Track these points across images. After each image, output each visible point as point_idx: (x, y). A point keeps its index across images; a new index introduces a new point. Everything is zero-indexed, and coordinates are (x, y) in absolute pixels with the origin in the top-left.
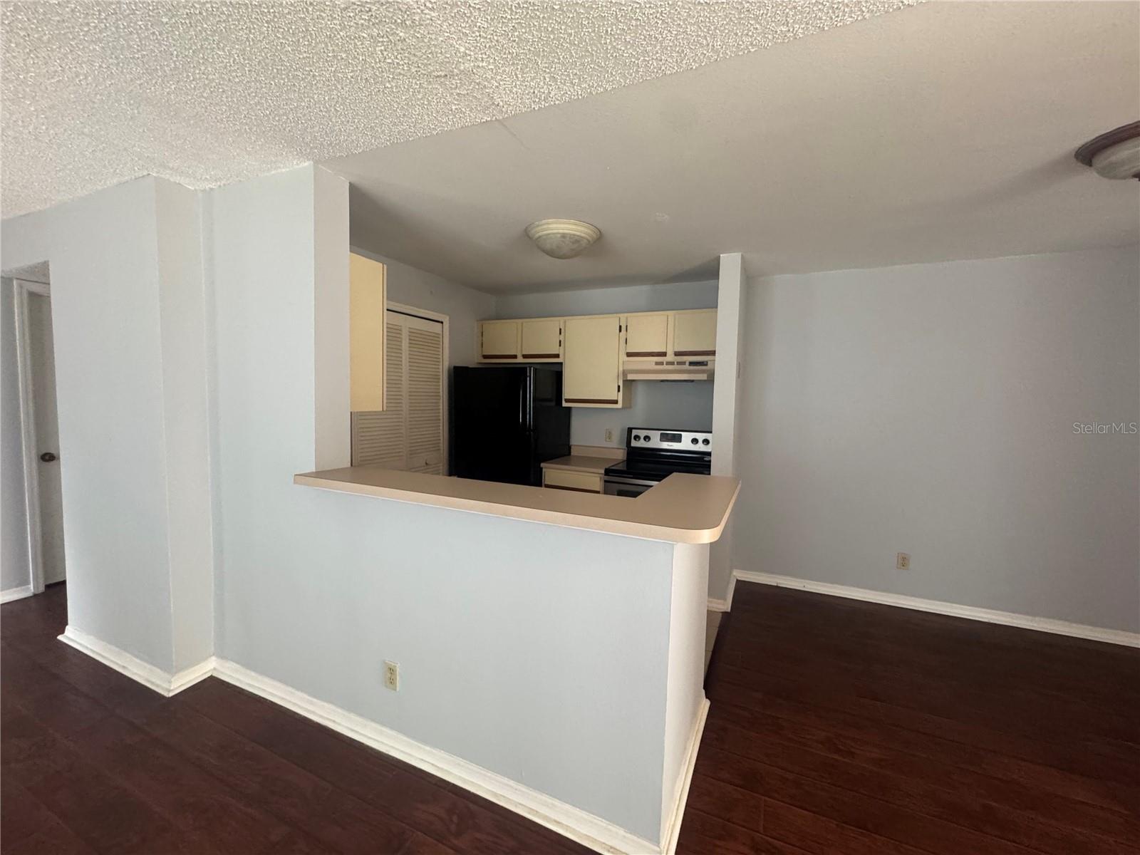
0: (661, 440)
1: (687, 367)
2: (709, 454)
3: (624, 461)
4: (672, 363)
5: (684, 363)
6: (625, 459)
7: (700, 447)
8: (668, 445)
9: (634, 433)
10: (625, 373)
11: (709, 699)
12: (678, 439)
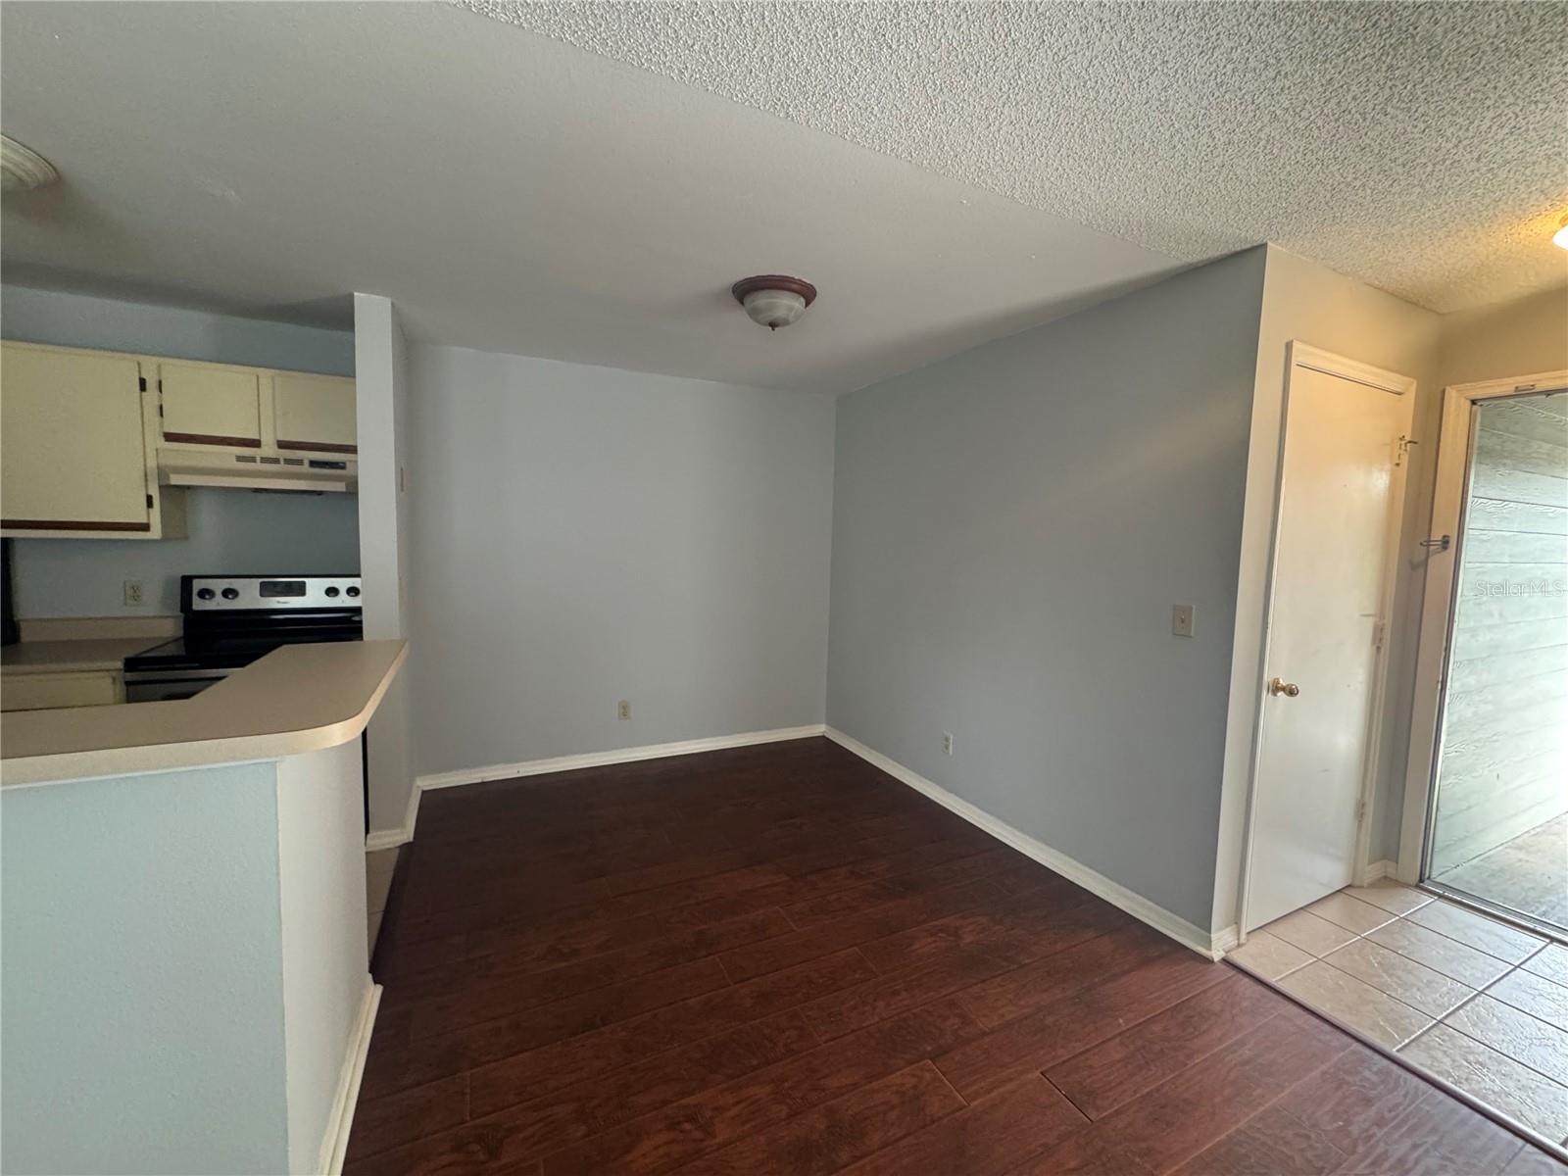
0: (261, 595)
1: (306, 468)
2: (358, 611)
3: (176, 640)
4: (276, 461)
5: (300, 462)
6: (181, 633)
7: (344, 601)
8: (279, 602)
9: (198, 585)
10: (162, 472)
11: (380, 983)
12: (300, 590)
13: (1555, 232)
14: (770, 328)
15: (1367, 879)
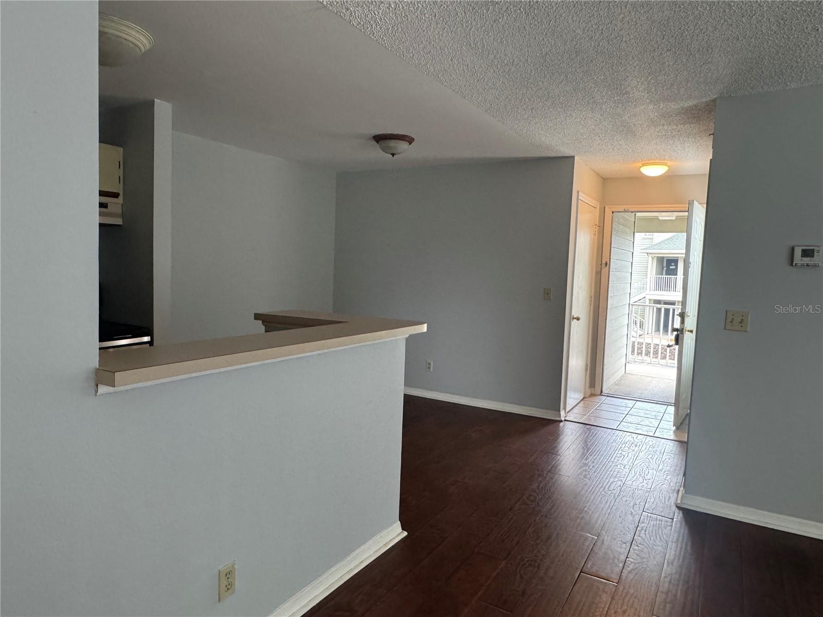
13: (641, 167)
14: (392, 156)
15: (587, 396)
